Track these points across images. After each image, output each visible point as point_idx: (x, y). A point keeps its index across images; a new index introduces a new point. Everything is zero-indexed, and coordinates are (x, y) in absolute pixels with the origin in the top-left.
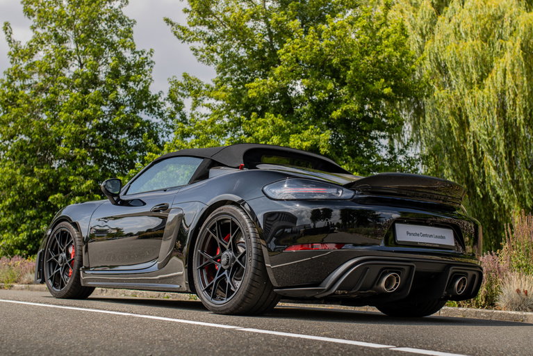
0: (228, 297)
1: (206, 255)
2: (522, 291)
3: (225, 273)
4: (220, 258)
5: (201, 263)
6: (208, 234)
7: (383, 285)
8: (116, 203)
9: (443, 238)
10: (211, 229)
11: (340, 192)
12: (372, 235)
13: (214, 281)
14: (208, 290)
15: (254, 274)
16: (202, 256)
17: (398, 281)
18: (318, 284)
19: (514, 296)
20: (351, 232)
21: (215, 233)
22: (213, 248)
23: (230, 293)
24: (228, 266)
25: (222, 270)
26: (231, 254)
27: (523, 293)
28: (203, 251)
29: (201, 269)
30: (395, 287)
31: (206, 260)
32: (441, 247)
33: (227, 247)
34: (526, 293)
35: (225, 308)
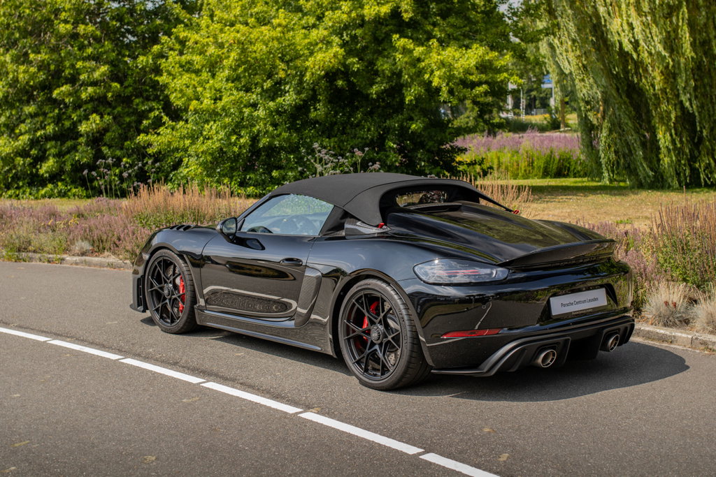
0: (382, 374)
1: (352, 326)
2: (670, 303)
3: (377, 347)
4: (369, 330)
5: (348, 334)
6: (354, 305)
7: (540, 360)
8: (232, 242)
9: (596, 299)
10: (356, 301)
11: (494, 272)
12: (524, 300)
13: (365, 355)
14: (358, 362)
15: (411, 356)
16: (348, 327)
17: (554, 355)
18: (476, 366)
19: (663, 309)
20: (506, 300)
21: (362, 304)
22: (359, 320)
23: (384, 370)
24: (379, 341)
25: (373, 344)
26: (381, 328)
27: (671, 305)
28: (348, 321)
29: (349, 339)
30: (551, 361)
31: (354, 331)
32: (595, 310)
33: (377, 321)
34: (675, 305)
35: (380, 385)
